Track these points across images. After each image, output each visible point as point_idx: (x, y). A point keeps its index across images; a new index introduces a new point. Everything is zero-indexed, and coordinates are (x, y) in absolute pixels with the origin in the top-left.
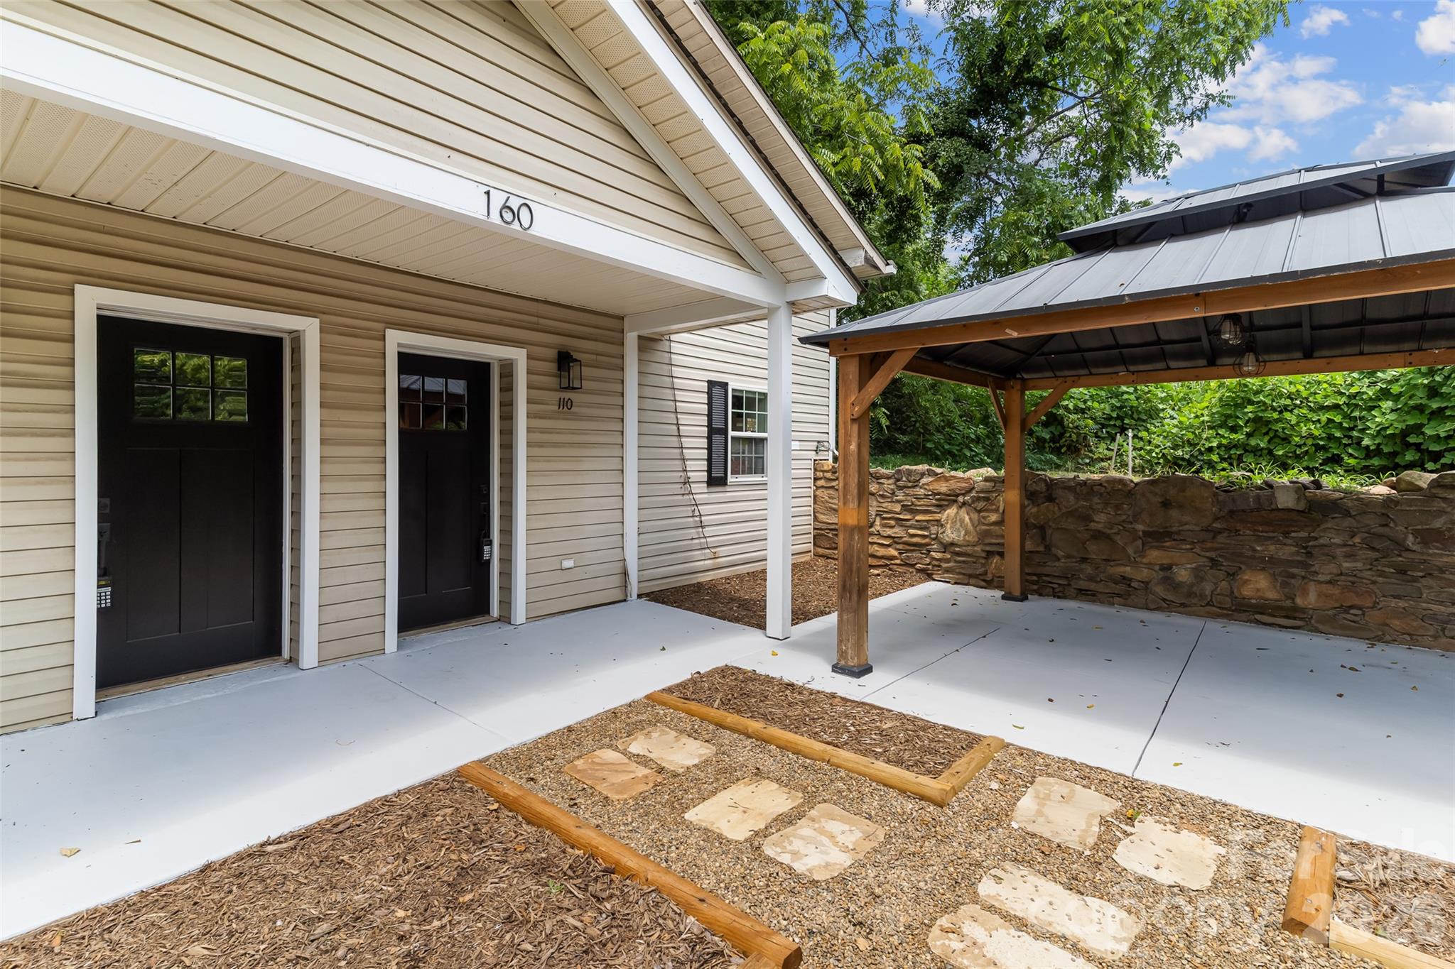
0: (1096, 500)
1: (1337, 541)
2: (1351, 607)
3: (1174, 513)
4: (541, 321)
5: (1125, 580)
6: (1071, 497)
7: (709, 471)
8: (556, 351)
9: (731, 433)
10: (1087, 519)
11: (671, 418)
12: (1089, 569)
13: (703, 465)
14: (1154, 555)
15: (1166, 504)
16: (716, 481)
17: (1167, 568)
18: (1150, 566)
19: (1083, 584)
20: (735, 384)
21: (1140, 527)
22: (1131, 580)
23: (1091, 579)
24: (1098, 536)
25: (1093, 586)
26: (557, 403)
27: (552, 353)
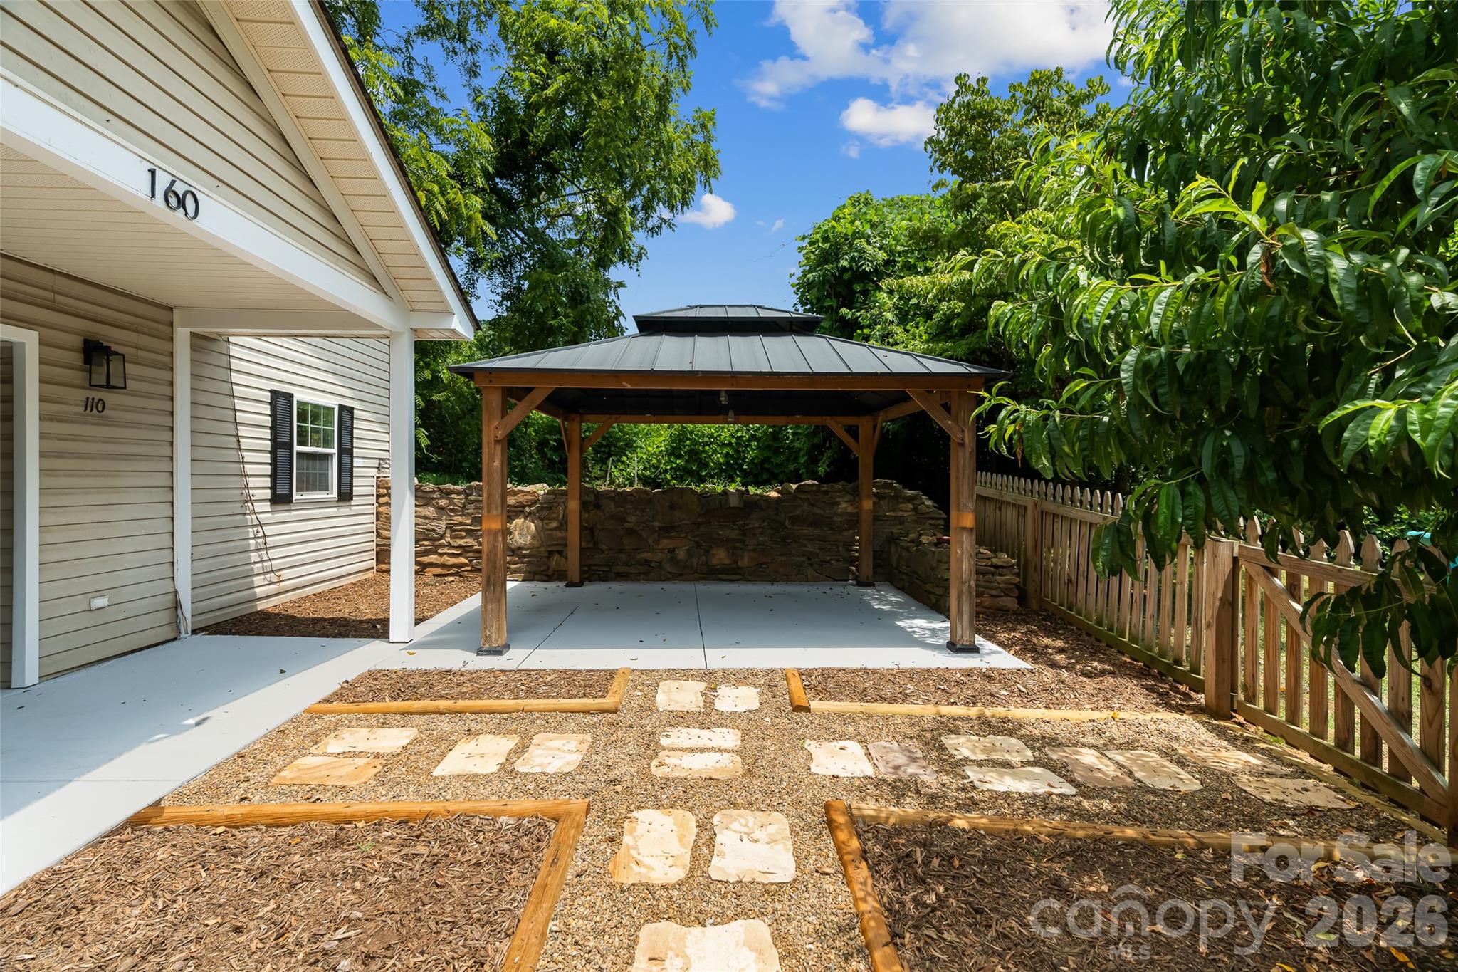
0: (629, 506)
1: (757, 525)
2: (763, 564)
3: (677, 513)
4: (58, 297)
5: (647, 562)
6: (612, 505)
7: (273, 488)
8: (81, 338)
9: (297, 448)
10: (622, 520)
11: (230, 428)
12: (623, 556)
13: (267, 482)
14: (665, 543)
15: (672, 507)
16: (280, 498)
17: (672, 551)
18: (662, 550)
19: (620, 569)
20: (300, 396)
21: (657, 524)
22: (651, 562)
23: (626, 564)
24: (631, 532)
25: (627, 569)
26: (84, 403)
27: (77, 341)
